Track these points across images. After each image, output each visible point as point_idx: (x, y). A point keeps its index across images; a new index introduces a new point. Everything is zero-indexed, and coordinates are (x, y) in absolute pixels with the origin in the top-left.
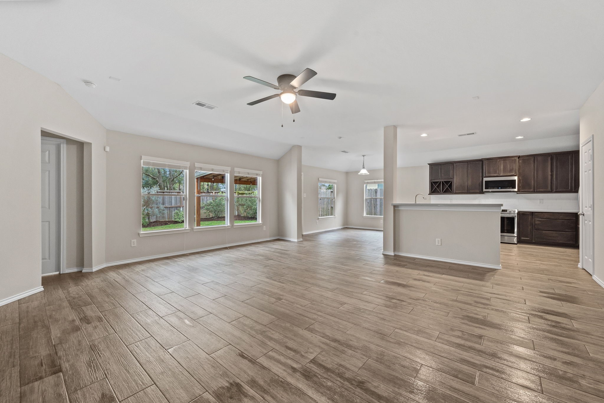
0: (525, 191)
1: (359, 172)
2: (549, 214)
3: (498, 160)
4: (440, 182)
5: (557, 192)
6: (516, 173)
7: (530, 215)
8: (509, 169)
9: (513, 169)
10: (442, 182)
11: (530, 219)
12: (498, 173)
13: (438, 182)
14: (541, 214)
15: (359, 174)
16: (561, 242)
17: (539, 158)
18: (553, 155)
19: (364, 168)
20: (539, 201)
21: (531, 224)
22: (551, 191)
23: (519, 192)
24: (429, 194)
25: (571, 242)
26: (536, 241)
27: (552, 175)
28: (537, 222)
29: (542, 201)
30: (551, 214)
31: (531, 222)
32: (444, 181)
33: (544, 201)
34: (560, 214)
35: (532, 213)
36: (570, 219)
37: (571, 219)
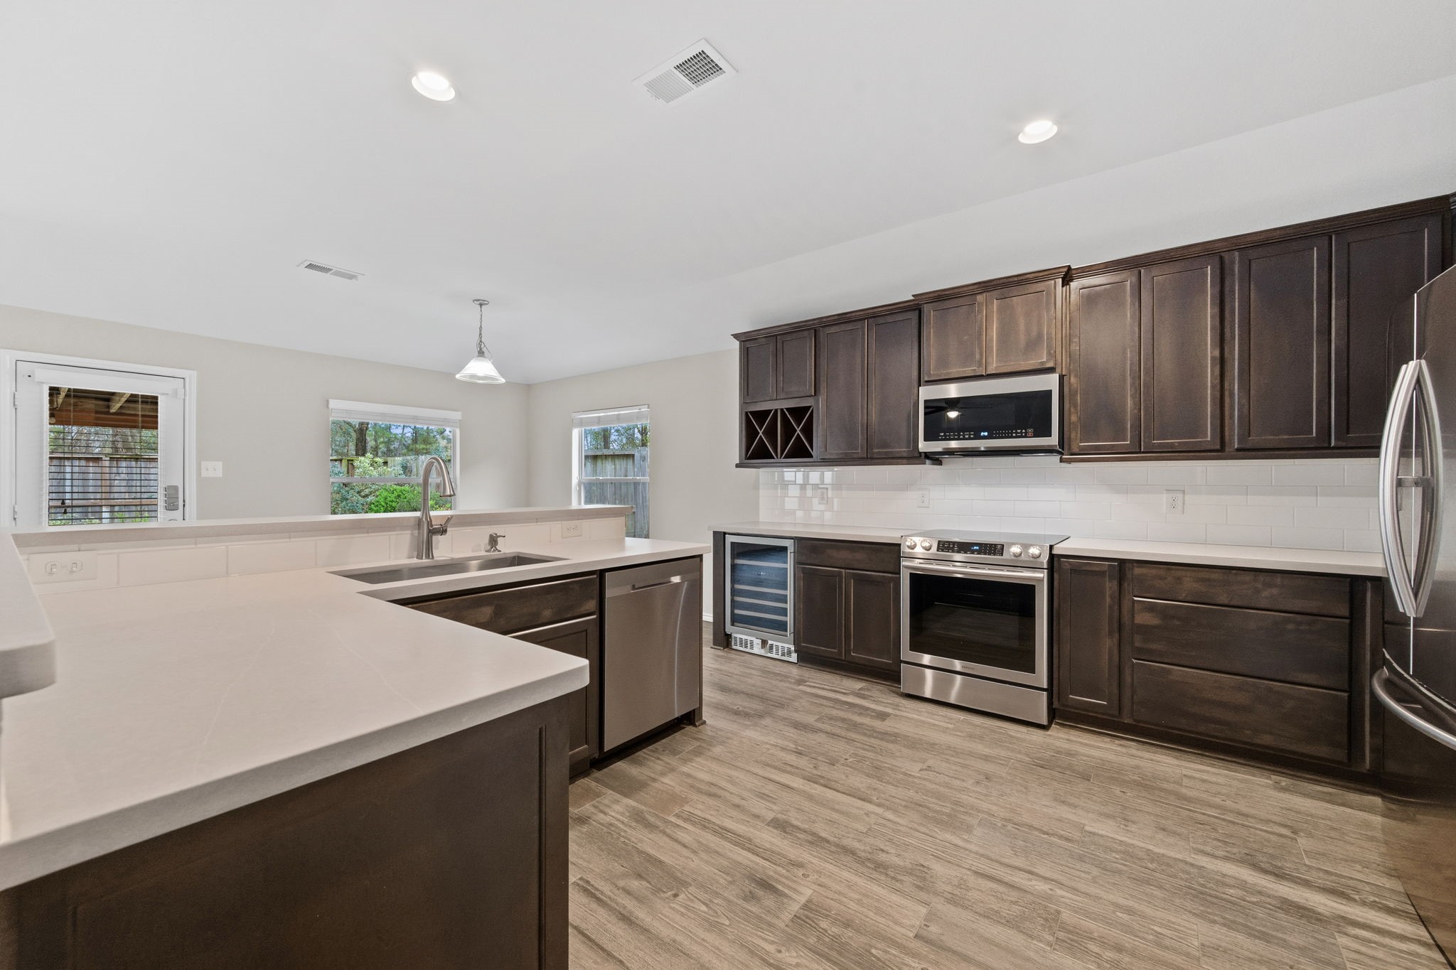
0: (1097, 450)
1: (461, 367)
2: (1204, 574)
3: (980, 298)
4: (776, 410)
5: (1248, 452)
6: (1051, 355)
7: (1111, 578)
8: (1022, 339)
9: (1040, 336)
10: (782, 410)
11: (1108, 600)
12: (980, 364)
13: (769, 412)
14: (1162, 572)
15: (458, 376)
16: (1267, 739)
17: (1160, 276)
18: (1226, 256)
19: (481, 353)
20: (1164, 498)
21: (1116, 625)
22: (1219, 450)
23: (1064, 450)
24: (737, 466)
25: (1322, 751)
26: (1139, 722)
27: (1222, 361)
28: (1142, 618)
29: (1180, 496)
30: (1215, 575)
31: (1116, 614)
32: (787, 409)
33: (1187, 497)
34: (1261, 578)
35: (1122, 568)
36: (1315, 611)
37: (1325, 612)
